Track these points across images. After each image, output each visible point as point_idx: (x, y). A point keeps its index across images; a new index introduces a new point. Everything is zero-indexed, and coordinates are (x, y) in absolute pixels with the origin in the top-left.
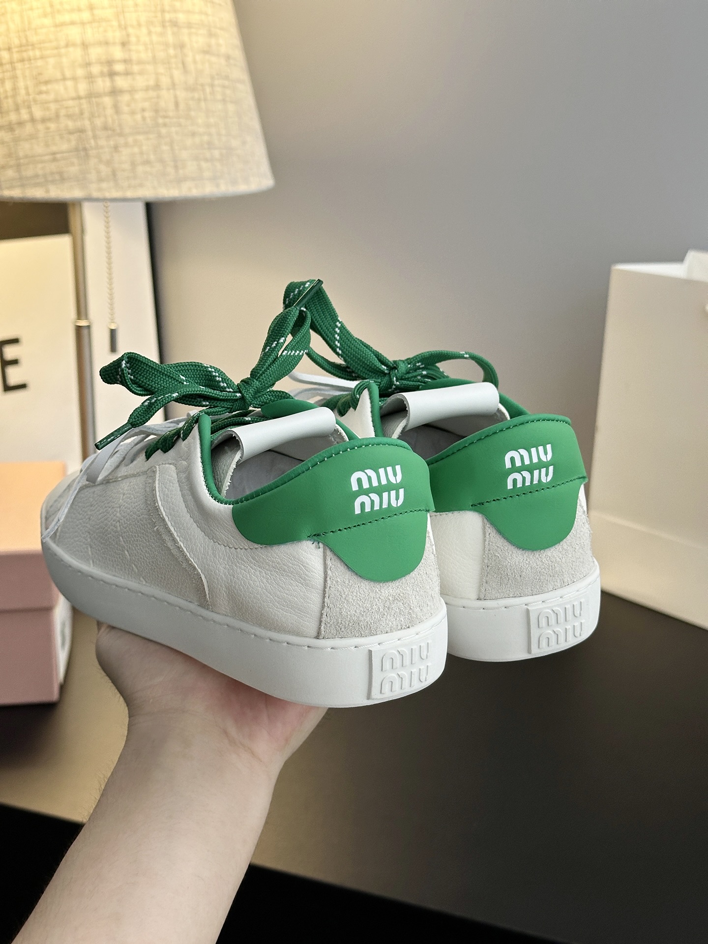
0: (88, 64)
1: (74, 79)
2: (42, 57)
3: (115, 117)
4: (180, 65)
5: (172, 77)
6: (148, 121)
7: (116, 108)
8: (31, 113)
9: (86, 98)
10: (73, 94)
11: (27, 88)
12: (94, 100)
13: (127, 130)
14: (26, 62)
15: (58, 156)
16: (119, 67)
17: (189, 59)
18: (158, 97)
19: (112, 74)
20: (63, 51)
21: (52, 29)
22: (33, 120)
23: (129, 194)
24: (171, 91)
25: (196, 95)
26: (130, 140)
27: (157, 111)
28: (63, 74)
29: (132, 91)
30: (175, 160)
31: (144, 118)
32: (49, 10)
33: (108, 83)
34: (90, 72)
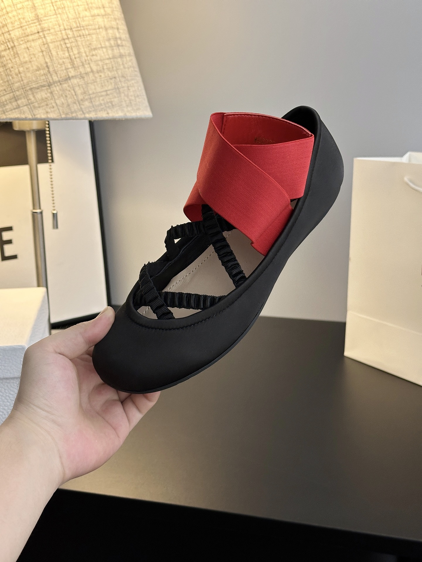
0: (110, 39)
1: (106, 47)
2: (89, 35)
3: (124, 70)
7: (123, 64)
8: (91, 68)
9: (112, 58)
10: (107, 57)
11: (85, 52)
12: (115, 59)
13: (129, 78)
14: (82, 37)
15: (109, 92)
16: (119, 42)
19: (118, 46)
20: (98, 31)
21: (91, 18)
22: (92, 71)
27: (134, 67)
28: (101, 45)
32: (87, 7)
33: (118, 51)
34: (110, 44)
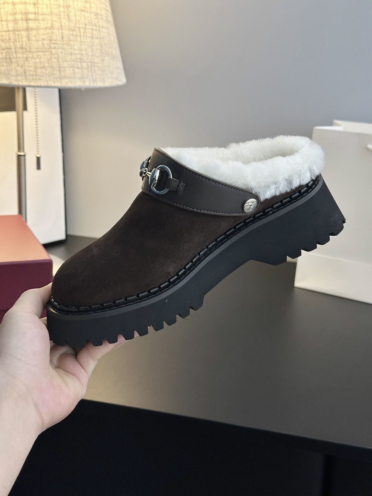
0: (16, 14)
1: (7, 21)
3: (27, 42)
4: (66, 17)
5: (61, 23)
6: (46, 45)
7: (28, 37)
9: (13, 31)
10: (6, 29)
12: (17, 32)
13: (33, 50)
16: (31, 16)
17: (72, 14)
18: (52, 33)
19: (27, 20)
23: (32, 84)
24: (60, 30)
25: (75, 33)
26: (35, 55)
27: (51, 40)
29: (38, 29)
30: (60, 67)
31: (43, 44)
33: (25, 24)
34: (15, 18)
